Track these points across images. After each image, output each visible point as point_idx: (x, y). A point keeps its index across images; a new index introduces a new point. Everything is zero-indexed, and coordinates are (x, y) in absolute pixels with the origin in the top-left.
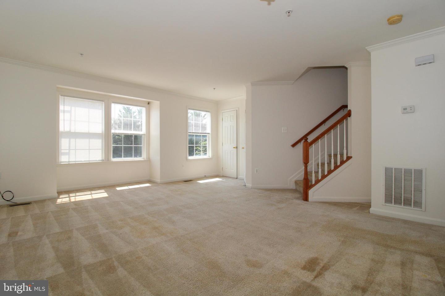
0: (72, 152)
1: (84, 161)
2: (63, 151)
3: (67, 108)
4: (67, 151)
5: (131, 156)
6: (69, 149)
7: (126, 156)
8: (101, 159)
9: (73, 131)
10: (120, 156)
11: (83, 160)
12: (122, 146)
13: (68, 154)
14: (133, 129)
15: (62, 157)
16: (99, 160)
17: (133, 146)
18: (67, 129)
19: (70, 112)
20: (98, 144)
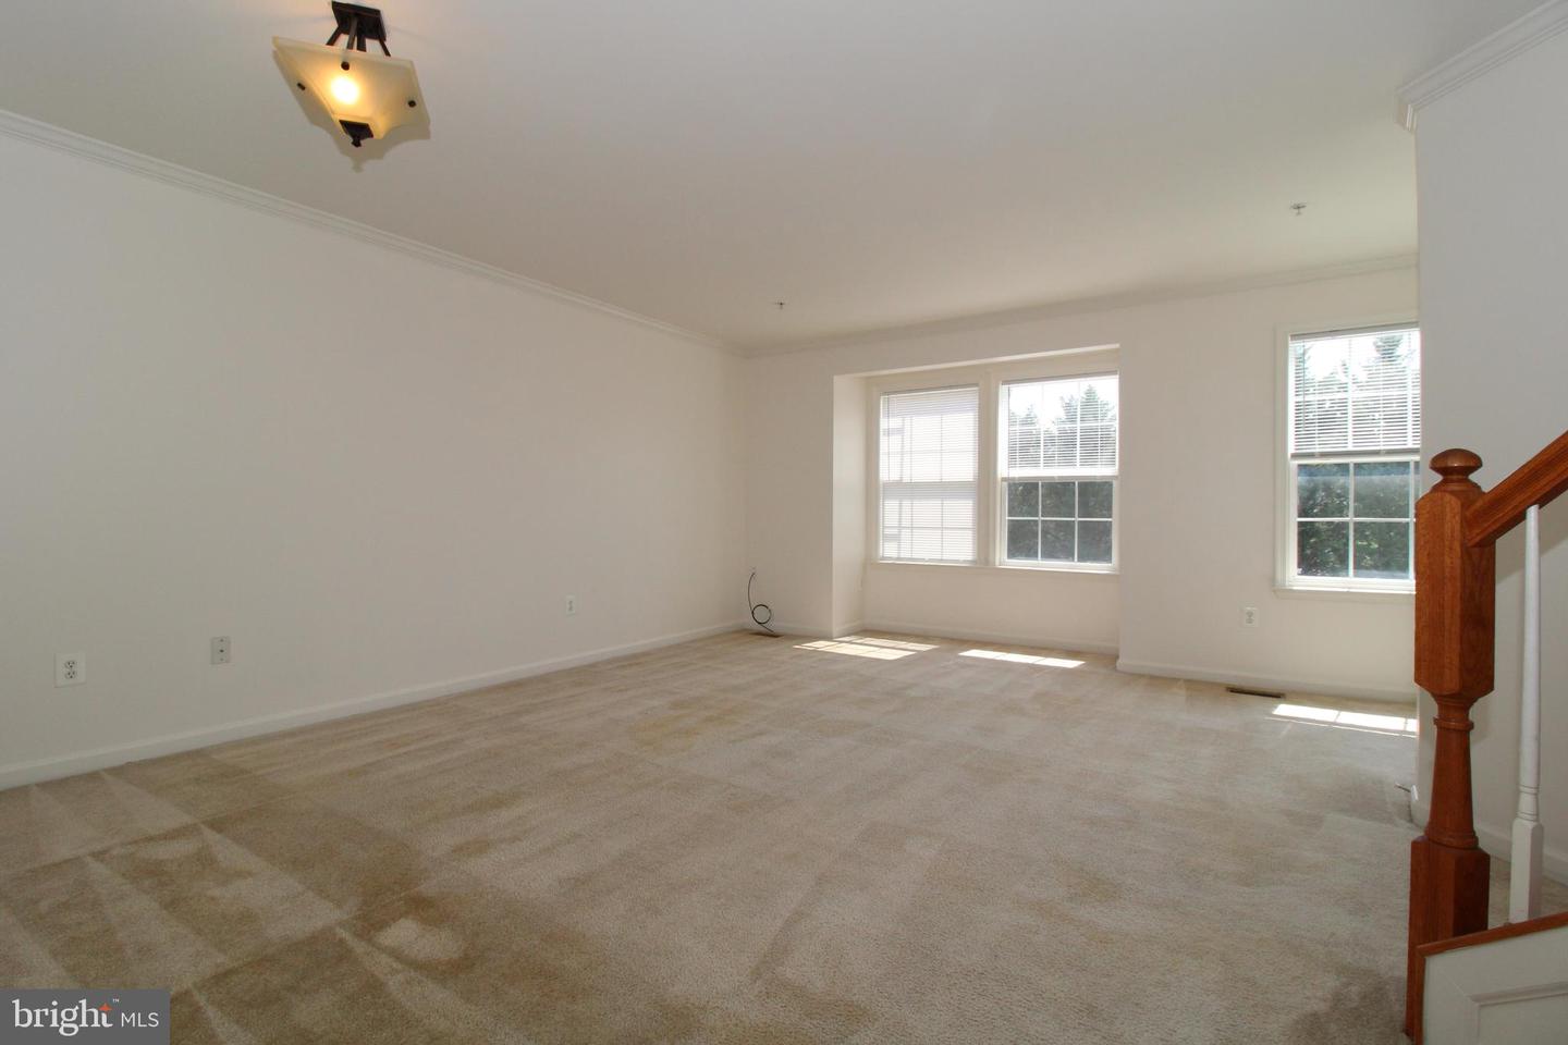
0: (905, 534)
1: (930, 560)
2: (887, 531)
3: (895, 422)
4: (895, 531)
5: (1069, 555)
6: (900, 527)
7: (1050, 554)
8: (970, 558)
9: (906, 479)
10: (1030, 553)
11: (927, 558)
12: (1036, 521)
13: (897, 538)
14: (1078, 460)
15: (886, 545)
16: (965, 561)
17: (1077, 519)
18: (894, 477)
19: (900, 431)
20: (963, 511)
